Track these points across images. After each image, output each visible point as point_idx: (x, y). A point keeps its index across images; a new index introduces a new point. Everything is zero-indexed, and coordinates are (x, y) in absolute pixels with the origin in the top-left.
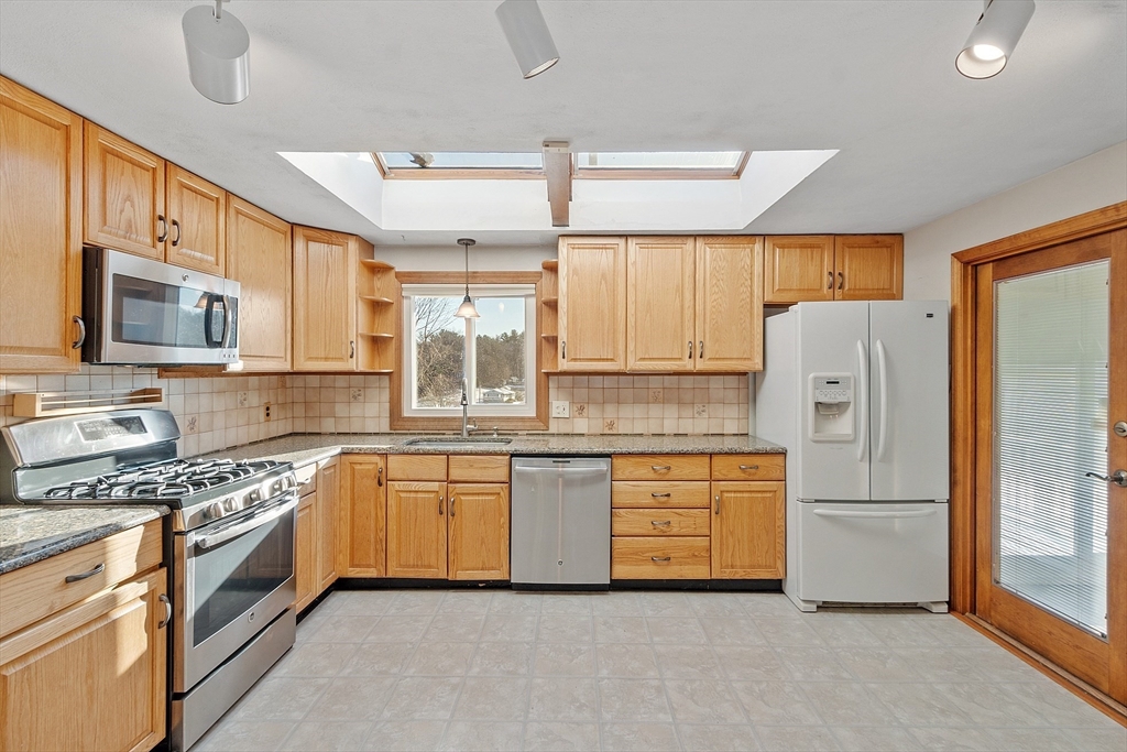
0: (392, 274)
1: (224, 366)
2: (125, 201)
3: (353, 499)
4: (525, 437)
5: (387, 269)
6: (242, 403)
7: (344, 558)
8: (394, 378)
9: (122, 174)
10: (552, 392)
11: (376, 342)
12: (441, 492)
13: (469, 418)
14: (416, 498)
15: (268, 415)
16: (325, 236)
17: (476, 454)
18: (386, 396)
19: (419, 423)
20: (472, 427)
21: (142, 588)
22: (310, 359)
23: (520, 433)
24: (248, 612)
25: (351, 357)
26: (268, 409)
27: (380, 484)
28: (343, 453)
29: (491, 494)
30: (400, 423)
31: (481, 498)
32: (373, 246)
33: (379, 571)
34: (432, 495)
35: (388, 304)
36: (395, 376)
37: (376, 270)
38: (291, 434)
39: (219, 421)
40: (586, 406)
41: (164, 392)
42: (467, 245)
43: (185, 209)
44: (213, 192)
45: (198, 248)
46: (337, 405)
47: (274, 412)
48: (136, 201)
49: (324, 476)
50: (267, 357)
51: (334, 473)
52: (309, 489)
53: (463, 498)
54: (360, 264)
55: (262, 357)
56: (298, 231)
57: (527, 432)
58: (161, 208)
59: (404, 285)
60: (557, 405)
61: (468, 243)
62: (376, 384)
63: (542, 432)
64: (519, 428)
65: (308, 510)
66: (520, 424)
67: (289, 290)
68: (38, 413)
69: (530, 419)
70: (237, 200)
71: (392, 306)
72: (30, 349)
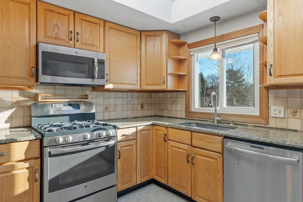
0: (186, 45)
2: (55, 27)
3: (157, 145)
4: (252, 128)
5: (185, 43)
6: (129, 102)
7: (154, 170)
8: (187, 93)
9: (54, 17)
10: (271, 101)
11: (180, 78)
12: (188, 151)
13: (218, 114)
14: (178, 151)
15: (142, 107)
16: (153, 33)
17: (205, 133)
18: (184, 102)
19: (197, 115)
20: (219, 118)
21: (27, 165)
22: (147, 85)
23: (249, 124)
24: (85, 184)
25: (164, 84)
26: (142, 105)
27: (165, 141)
28: (152, 125)
29: (213, 158)
30: (189, 114)
31: (207, 159)
32: (180, 35)
33: (165, 181)
34: (185, 151)
35: (185, 60)
36: (187, 92)
37: (180, 45)
38: (154, 116)
39: (119, 108)
40: (299, 110)
41: (89, 96)
42: (215, 21)
43: (83, 28)
44: (98, 21)
45: (90, 42)
46: (168, 105)
47: (145, 107)
48: (60, 27)
49: (141, 133)
50: (127, 84)
51: (149, 132)
52: (131, 138)
53: (198, 156)
54: (169, 43)
55: (123, 84)
56: (143, 33)
57: (253, 124)
58: (72, 29)
59: (191, 50)
60: (275, 109)
61: (215, 19)
62: (181, 96)
63: (263, 126)
64: (248, 121)
65: (130, 147)
66: (249, 120)
67: (138, 57)
68: (40, 100)
69: (255, 117)
70: (110, 23)
71: (187, 60)
72: (15, 77)
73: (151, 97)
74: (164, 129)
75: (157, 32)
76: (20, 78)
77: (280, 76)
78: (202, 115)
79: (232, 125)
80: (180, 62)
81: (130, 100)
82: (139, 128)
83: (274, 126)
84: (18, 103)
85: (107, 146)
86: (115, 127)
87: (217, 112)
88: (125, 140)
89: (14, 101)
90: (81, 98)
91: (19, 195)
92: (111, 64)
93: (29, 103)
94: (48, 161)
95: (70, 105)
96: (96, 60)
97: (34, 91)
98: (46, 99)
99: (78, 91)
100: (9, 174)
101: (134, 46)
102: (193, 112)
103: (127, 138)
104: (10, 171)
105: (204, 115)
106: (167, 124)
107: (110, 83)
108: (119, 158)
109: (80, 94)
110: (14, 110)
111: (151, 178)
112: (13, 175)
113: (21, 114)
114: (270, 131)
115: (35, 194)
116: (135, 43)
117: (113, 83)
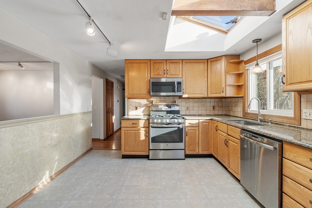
1: (182, 96)
2: (157, 69)
3: (213, 133)
4: (288, 127)
5: (242, 61)
8: (243, 98)
9: (157, 65)
10: (303, 104)
12: (226, 137)
15: (214, 109)
18: (242, 105)
19: (250, 115)
20: (261, 118)
21: (144, 129)
22: (212, 94)
23: (285, 124)
24: (167, 144)
25: (223, 92)
26: (214, 107)
28: (211, 120)
29: (236, 143)
30: (246, 115)
32: (239, 55)
33: (217, 156)
34: (224, 137)
35: (242, 73)
37: (239, 63)
39: (196, 108)
41: (177, 101)
42: (257, 42)
43: (171, 67)
44: (178, 61)
45: (174, 73)
46: (233, 107)
47: (216, 108)
48: (159, 69)
49: (202, 124)
50: (197, 94)
51: (208, 124)
52: (195, 126)
53: (230, 141)
54: (228, 63)
55: (195, 94)
56: (209, 61)
57: (289, 125)
58: (165, 68)
59: (246, 65)
60: (305, 112)
61: (257, 41)
62: (240, 101)
63: (297, 126)
64: (284, 122)
65: (195, 131)
66: (285, 120)
67: (206, 76)
68: (153, 104)
69: (290, 118)
70: (186, 60)
71: (244, 73)
72: (143, 94)
73: (222, 102)
74: (216, 122)
75: (218, 58)
76: (144, 94)
77: (291, 84)
78: (253, 116)
79: (269, 124)
80: (239, 75)
81: (204, 104)
82: (200, 121)
83: (305, 127)
84: (146, 104)
85: (179, 127)
86: (183, 118)
87: (261, 113)
88: (190, 126)
89: (145, 104)
90: (173, 103)
91: (142, 141)
92: (187, 83)
93: (150, 105)
94: (151, 129)
95: (167, 106)
96: (176, 82)
97: (152, 99)
98: (156, 103)
99: (171, 99)
100: (139, 131)
101: (202, 70)
102: (249, 113)
103: (192, 126)
104: (139, 130)
105: (254, 116)
106: (218, 119)
107: (186, 94)
108: (187, 136)
109: (173, 100)
110: (145, 107)
111: (210, 153)
112: (140, 132)
113: (147, 110)
114: (302, 131)
115: (147, 142)
116: (203, 68)
117: (188, 94)
